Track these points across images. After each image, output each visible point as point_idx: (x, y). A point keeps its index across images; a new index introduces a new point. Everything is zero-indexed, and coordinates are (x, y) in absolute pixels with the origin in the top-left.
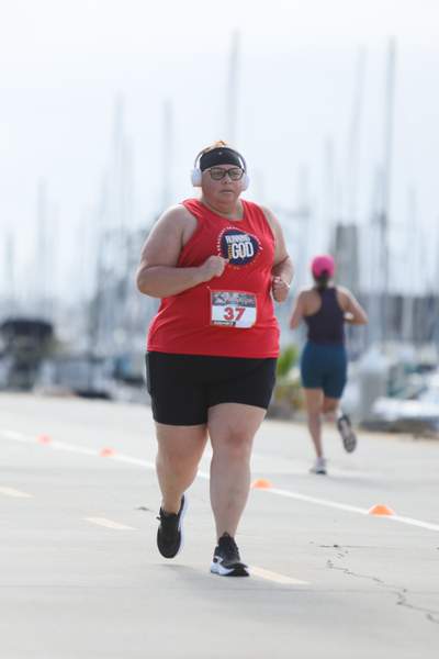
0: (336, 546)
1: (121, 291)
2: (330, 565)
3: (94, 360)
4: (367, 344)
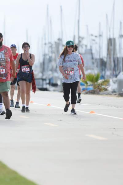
0: (114, 128)
1: (50, 60)
2: (113, 133)
3: (43, 80)
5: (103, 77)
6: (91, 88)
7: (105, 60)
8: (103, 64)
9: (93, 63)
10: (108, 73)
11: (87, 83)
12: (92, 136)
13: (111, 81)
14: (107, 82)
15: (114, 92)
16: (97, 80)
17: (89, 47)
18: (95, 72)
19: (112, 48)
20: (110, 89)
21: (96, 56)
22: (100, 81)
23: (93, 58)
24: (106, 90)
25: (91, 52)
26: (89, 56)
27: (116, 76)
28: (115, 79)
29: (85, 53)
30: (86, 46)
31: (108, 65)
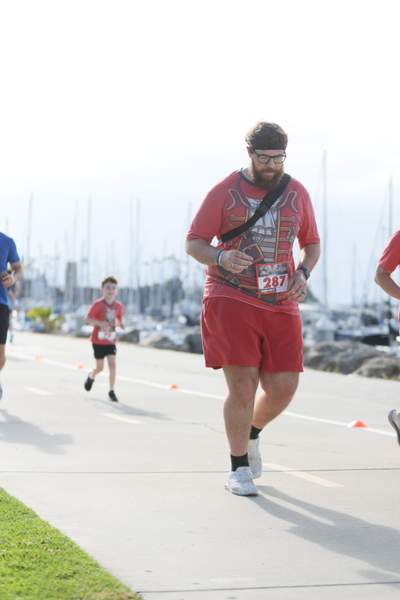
4: (80, 305)
5: (58, 312)
6: (42, 326)
7: (62, 289)
8: (59, 295)
9: (46, 293)
10: (65, 306)
11: (34, 318)
12: (33, 389)
13: (68, 316)
14: (62, 319)
15: (71, 331)
16: (48, 315)
17: (41, 272)
18: (47, 304)
19: (71, 274)
20: (65, 327)
21: (51, 283)
22: (52, 317)
23: (46, 286)
24: (60, 328)
25: (43, 279)
26: (41, 284)
27: (74, 310)
28: (73, 314)
29: (38, 280)
30: (38, 270)
31: (65, 298)
